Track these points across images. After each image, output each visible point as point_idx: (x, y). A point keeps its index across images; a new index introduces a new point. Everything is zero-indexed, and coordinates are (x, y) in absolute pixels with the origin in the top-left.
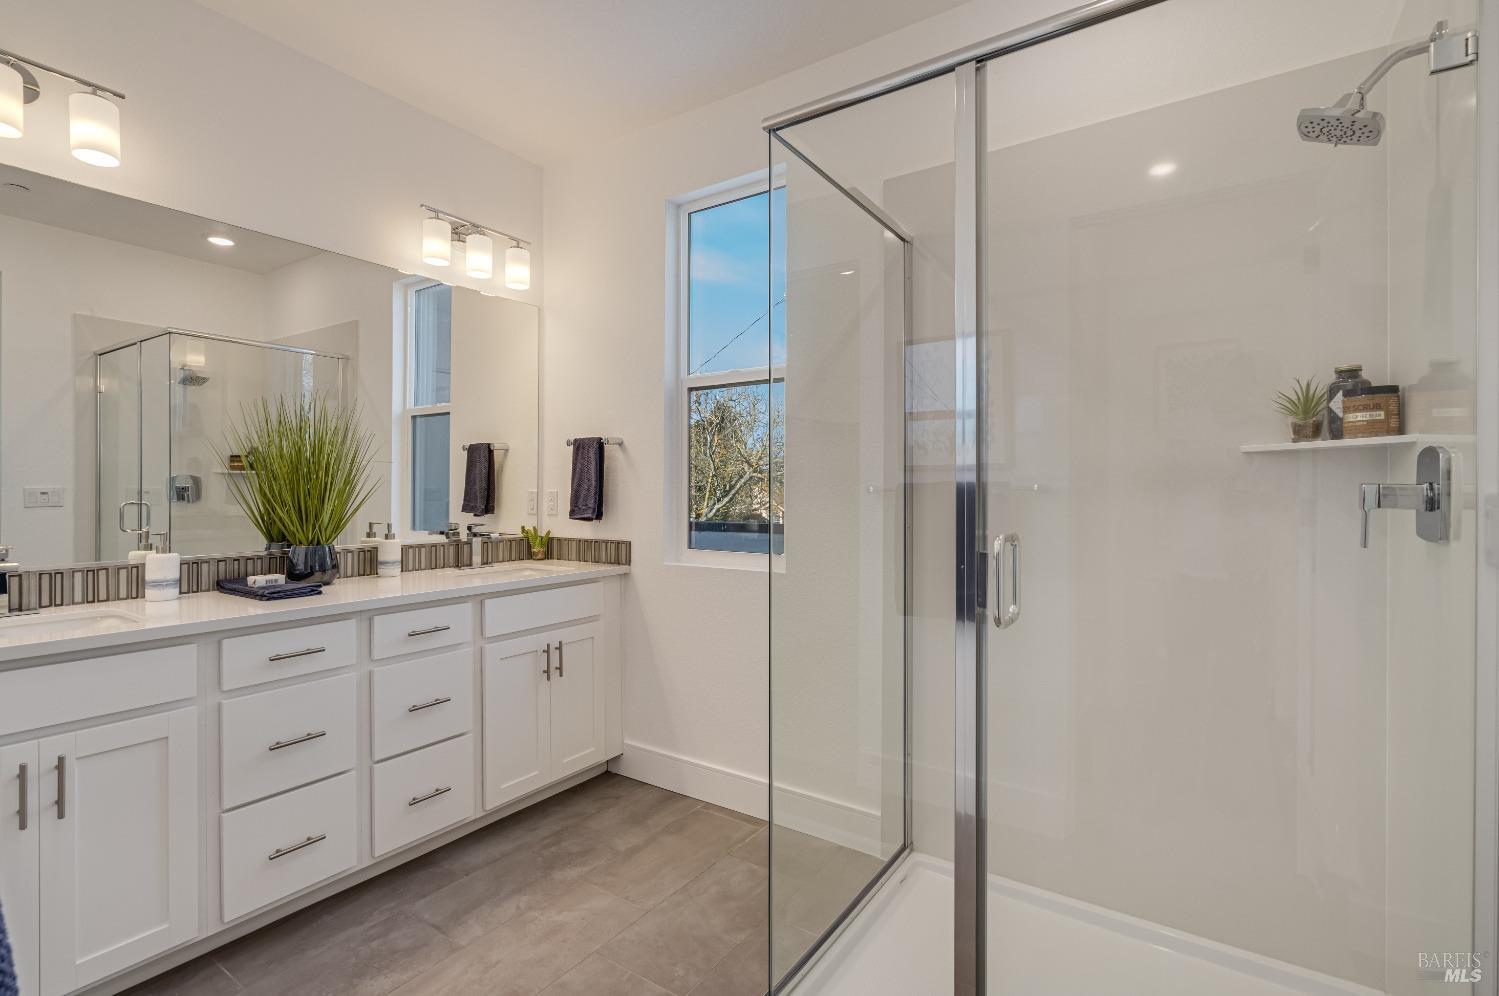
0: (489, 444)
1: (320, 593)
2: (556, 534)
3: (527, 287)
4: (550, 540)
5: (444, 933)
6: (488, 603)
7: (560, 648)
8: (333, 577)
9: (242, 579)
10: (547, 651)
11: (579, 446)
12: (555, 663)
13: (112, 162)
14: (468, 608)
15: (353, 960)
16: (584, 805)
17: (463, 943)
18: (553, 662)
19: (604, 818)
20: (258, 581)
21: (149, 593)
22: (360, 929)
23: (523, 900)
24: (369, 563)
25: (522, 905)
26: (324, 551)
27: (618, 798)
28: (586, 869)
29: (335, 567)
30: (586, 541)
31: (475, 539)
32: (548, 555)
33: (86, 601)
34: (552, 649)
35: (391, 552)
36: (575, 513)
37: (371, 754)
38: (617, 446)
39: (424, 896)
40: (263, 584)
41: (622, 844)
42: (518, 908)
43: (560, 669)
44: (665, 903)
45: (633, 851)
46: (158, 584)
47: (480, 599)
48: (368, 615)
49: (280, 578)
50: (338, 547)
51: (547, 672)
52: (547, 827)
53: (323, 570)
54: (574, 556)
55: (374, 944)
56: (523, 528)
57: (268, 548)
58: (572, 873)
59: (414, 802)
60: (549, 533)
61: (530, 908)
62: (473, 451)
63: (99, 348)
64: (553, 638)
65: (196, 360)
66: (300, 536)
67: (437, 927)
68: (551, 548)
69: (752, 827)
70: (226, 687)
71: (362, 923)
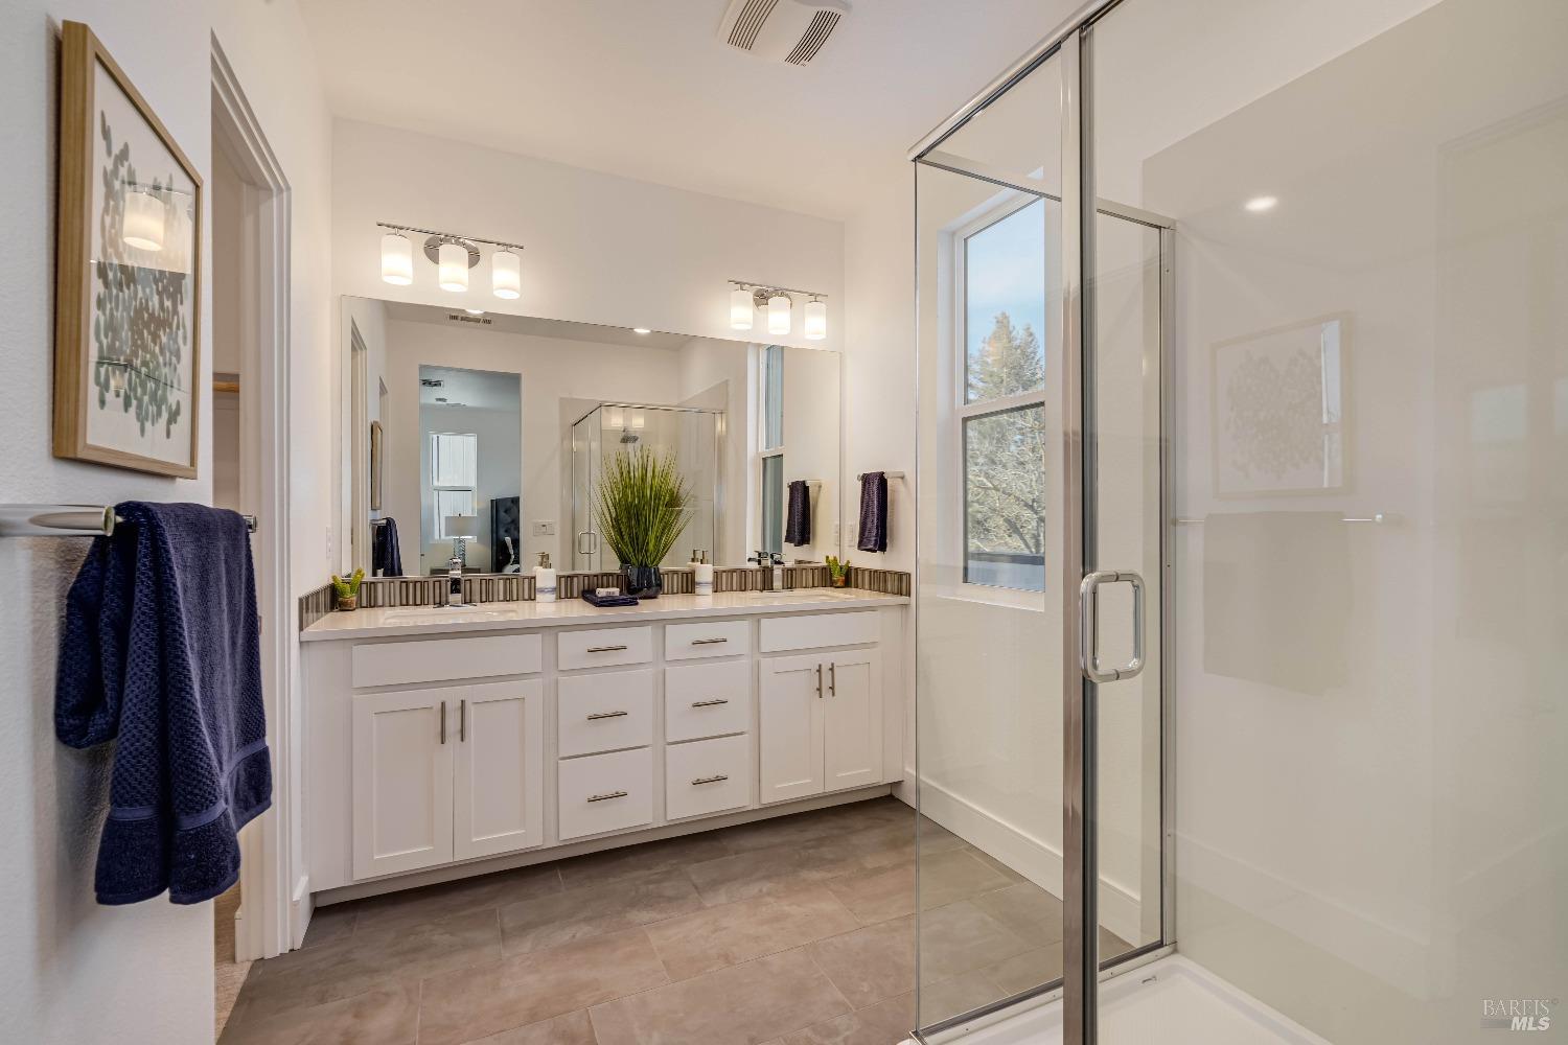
0: (804, 482)
1: (637, 604)
2: (855, 564)
3: (824, 337)
4: (849, 569)
5: (699, 893)
6: (764, 622)
7: (832, 669)
8: (657, 592)
9: (593, 592)
10: (819, 671)
11: (866, 479)
12: (827, 682)
13: (516, 296)
14: (744, 626)
15: (633, 893)
16: (857, 821)
17: (709, 905)
18: (825, 682)
19: (868, 837)
20: (602, 592)
21: (539, 596)
22: (647, 872)
23: (766, 886)
24: (689, 584)
25: (764, 890)
26: (650, 572)
27: (889, 821)
28: (830, 875)
29: (660, 585)
30: (876, 571)
31: (775, 566)
32: (847, 584)
33: (505, 600)
34: (824, 669)
35: (705, 573)
36: (862, 545)
37: (665, 739)
38: (900, 480)
39: (698, 861)
40: (605, 595)
41: (870, 862)
42: (761, 891)
43: (832, 688)
44: (882, 925)
45: (879, 871)
46: (542, 591)
47: (756, 617)
48: (662, 623)
49: (616, 591)
50: (664, 566)
51: (819, 689)
52: (814, 832)
53: (649, 586)
54: (867, 586)
55: (651, 887)
56: (827, 557)
57: (621, 568)
58: (815, 875)
59: (698, 783)
60: (848, 562)
61: (769, 894)
62: (793, 487)
63: (574, 422)
64: (825, 660)
65: (638, 422)
66: (634, 560)
67: (696, 888)
68: (848, 578)
69: (1005, 879)
70: (560, 668)
71: (650, 869)
